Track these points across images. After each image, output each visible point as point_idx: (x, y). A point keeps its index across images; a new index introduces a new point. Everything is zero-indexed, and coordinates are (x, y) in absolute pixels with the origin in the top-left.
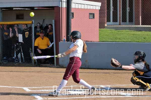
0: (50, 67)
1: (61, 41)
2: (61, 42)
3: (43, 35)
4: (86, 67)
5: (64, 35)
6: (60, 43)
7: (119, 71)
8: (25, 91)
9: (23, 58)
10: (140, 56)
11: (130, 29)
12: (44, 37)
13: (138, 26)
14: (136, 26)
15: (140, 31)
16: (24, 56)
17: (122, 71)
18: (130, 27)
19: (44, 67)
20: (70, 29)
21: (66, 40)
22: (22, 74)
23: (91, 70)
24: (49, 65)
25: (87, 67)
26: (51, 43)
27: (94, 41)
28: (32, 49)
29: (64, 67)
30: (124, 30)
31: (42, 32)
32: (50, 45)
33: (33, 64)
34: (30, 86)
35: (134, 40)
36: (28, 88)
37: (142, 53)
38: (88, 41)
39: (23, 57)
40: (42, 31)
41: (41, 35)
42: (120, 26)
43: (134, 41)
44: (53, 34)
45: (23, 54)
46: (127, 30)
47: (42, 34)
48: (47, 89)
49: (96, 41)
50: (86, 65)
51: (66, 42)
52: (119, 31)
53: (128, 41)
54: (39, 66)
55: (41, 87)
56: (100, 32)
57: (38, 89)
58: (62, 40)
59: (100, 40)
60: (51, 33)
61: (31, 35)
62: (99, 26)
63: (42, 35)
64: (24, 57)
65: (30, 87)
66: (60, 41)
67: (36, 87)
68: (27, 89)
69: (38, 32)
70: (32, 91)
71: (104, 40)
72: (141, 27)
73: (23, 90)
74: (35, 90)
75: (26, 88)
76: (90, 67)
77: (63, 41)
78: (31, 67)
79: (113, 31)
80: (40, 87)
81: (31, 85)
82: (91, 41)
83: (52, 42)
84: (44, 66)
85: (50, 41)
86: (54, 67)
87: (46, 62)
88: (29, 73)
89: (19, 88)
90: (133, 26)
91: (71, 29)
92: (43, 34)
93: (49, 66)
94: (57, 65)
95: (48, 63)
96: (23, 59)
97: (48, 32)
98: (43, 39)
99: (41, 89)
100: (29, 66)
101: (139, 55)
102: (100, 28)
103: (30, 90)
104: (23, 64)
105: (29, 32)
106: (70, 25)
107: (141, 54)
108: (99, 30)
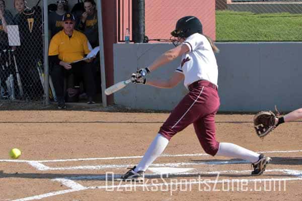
1: (119, 41)
2: (118, 43)
3: (72, 26)
5: (126, 26)
6: (117, 47)
8: (34, 168)
9: (21, 88)
11: (292, 10)
12: (74, 31)
16: (22, 82)
18: (292, 5)
21: (131, 39)
22: (21, 127)
24: (86, 104)
26: (93, 47)
28: (43, 62)
29: (128, 110)
31: (69, 18)
32: (90, 52)
33: (47, 103)
34: (46, 158)
36: (43, 163)
39: (19, 84)
40: (69, 15)
41: (65, 26)
44: (97, 23)
45: (21, 76)
47: (69, 24)
48: (91, 163)
51: (133, 43)
54: (63, 109)
55: (75, 160)
57: (68, 164)
58: (121, 39)
60: (91, 23)
61: (41, 28)
63: (67, 28)
64: (23, 84)
65: (47, 160)
66: (116, 42)
67: (62, 159)
68: (40, 164)
69: (60, 18)
70: (54, 169)
73: (30, 166)
74: (60, 166)
75: (37, 162)
77: (123, 41)
78: (42, 111)
80: (71, 159)
81: (48, 154)
83: (94, 44)
84: (74, 107)
85: (88, 42)
86: (100, 109)
87: (81, 96)
88: (37, 126)
89: (20, 163)
92: (71, 23)
93: (89, 108)
94: (108, 104)
95: (84, 100)
96: (19, 91)
97: (83, 21)
98: (70, 37)
99: (75, 164)
100: (37, 109)
103: (47, 168)
104: (19, 103)
105: (35, 20)
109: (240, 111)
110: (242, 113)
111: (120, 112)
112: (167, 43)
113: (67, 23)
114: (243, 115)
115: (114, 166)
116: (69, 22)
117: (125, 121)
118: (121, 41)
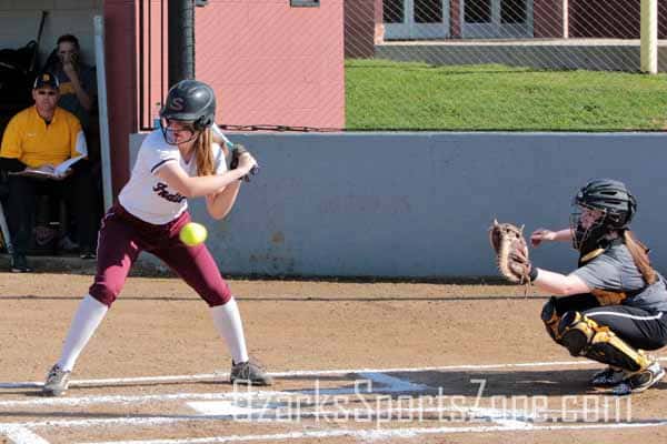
0: (83, 274)
1: (142, 129)
2: (140, 132)
3: (52, 99)
4: (276, 272)
5: (156, 97)
6: (136, 140)
7: (458, 287)
10: (614, 212)
11: (510, 58)
13: (556, 42)
14: (546, 43)
15: (565, 69)
17: (476, 286)
18: (510, 47)
19: (48, 271)
20: (186, 64)
23: (305, 284)
25: (282, 269)
27: (317, 130)
29: (159, 272)
30: (477, 62)
31: (47, 83)
35: (534, 121)
37: (620, 195)
38: (288, 129)
40: (46, 78)
41: (39, 98)
42: (459, 44)
43: (534, 125)
46: (496, 65)
47: (46, 96)
49: (328, 126)
50: (275, 259)
52: (450, 68)
53: (501, 125)
56: (346, 80)
58: (146, 126)
59: (353, 120)
62: (346, 43)
63: (43, 102)
66: (135, 131)
71: (370, 120)
72: (571, 47)
76: (297, 270)
77: (149, 129)
79: (421, 69)
82: (305, 130)
84: (48, 264)
90: (526, 44)
91: (194, 64)
92: (51, 93)
98: (48, 123)
101: (609, 209)
102: (352, 56)
106: (189, 41)
107: (617, 202)
108: (345, 66)
109: (391, 275)
110: (395, 280)
111: (142, 276)
112: (241, 132)
113: (43, 93)
114: (398, 284)
115: (118, 397)
116: (47, 91)
117: (152, 296)
118: (146, 130)
